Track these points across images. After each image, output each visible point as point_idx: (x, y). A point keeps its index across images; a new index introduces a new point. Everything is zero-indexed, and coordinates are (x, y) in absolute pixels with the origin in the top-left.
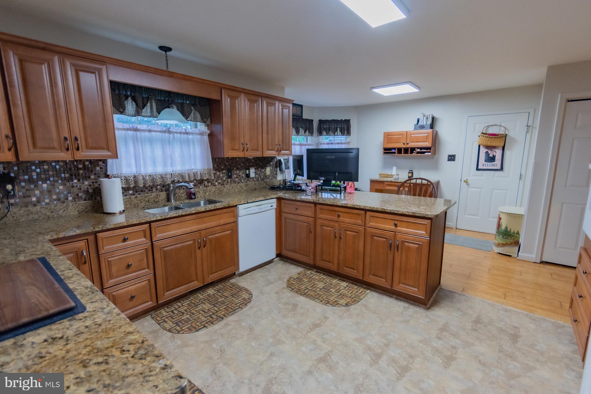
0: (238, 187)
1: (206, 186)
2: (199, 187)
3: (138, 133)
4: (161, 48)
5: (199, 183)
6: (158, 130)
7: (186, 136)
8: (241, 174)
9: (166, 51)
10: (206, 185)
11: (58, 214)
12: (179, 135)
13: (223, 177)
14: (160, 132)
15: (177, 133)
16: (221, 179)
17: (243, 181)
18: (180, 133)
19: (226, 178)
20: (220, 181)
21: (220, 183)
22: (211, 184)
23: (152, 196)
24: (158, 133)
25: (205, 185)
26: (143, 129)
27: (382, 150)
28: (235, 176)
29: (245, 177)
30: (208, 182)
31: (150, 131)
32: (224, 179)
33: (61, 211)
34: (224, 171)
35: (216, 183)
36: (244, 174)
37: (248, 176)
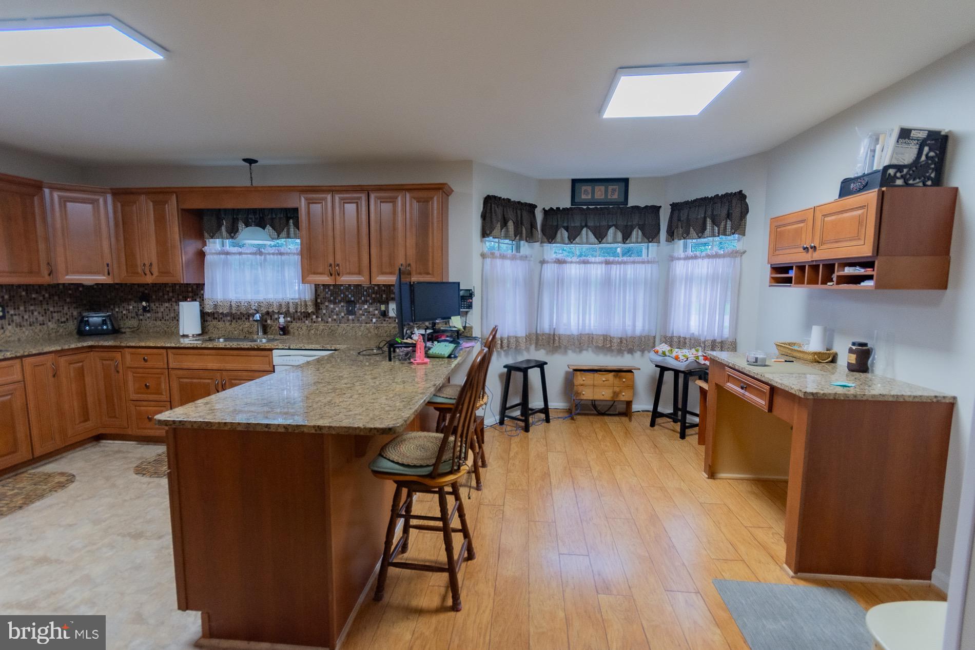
0: (362, 328)
1: (314, 322)
2: (304, 322)
3: (228, 256)
4: (245, 160)
5: (304, 317)
6: (248, 252)
7: (279, 257)
8: (371, 309)
9: (250, 164)
10: (314, 320)
11: (171, 330)
12: (272, 256)
13: (340, 312)
14: (251, 254)
15: (269, 254)
16: (337, 315)
17: (374, 320)
18: (273, 254)
19: (345, 315)
20: (335, 317)
21: (335, 320)
22: (322, 320)
23: (246, 326)
24: (249, 256)
25: (312, 319)
26: (234, 252)
27: (767, 272)
28: (361, 312)
29: (379, 315)
30: (317, 317)
31: (240, 254)
32: (343, 314)
33: (173, 328)
34: (342, 304)
35: (330, 320)
36: (377, 310)
37: (384, 314)
